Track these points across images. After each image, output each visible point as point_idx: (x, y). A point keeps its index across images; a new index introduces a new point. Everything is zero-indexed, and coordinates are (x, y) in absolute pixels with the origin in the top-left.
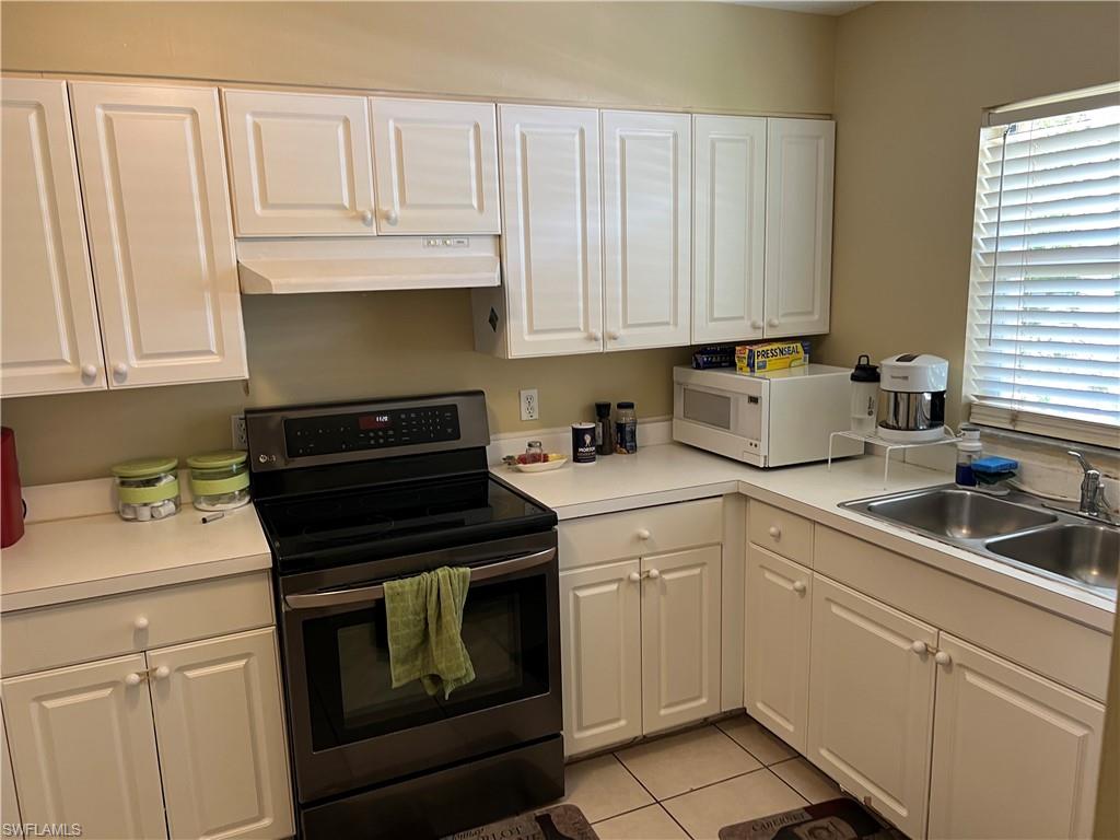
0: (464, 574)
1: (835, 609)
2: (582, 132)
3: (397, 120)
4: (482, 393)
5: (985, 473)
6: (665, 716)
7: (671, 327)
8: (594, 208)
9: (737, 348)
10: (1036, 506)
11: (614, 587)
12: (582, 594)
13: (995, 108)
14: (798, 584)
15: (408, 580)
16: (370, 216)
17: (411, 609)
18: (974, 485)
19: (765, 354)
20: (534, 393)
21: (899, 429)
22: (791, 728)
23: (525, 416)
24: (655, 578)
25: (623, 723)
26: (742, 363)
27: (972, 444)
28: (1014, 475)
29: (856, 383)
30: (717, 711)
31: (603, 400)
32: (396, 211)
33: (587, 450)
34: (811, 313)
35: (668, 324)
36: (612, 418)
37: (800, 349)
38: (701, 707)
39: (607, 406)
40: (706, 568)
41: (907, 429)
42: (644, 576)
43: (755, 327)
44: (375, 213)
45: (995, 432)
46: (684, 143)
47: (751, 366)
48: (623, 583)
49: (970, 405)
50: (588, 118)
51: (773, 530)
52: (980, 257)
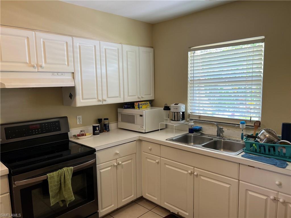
0: (71, 169)
1: (167, 166)
2: (95, 46)
3: (43, 39)
4: (66, 117)
5: (195, 130)
6: (124, 202)
7: (119, 98)
8: (99, 66)
9: (135, 103)
10: (207, 136)
11: (110, 168)
12: (102, 171)
13: (191, 47)
14: (157, 161)
15: (55, 173)
16: (36, 66)
17: (56, 181)
18: (193, 133)
19: (142, 104)
20: (81, 117)
21: (176, 121)
22: (156, 199)
23: (78, 123)
24: (120, 164)
25: (113, 205)
26: (136, 107)
27: (192, 123)
28: (201, 130)
29: (165, 110)
30: (136, 198)
31: (100, 118)
32: (44, 65)
33: (97, 131)
34: (150, 94)
35: (118, 97)
36: (103, 122)
37: (149, 103)
38: (132, 197)
39: (101, 119)
40: (132, 160)
41: (177, 121)
42: (118, 164)
43: (139, 98)
44: (37, 65)
45: (196, 121)
46: (120, 51)
47: (139, 107)
48: (112, 167)
49: (189, 115)
50: (97, 43)
51: (150, 148)
52: (190, 81)
